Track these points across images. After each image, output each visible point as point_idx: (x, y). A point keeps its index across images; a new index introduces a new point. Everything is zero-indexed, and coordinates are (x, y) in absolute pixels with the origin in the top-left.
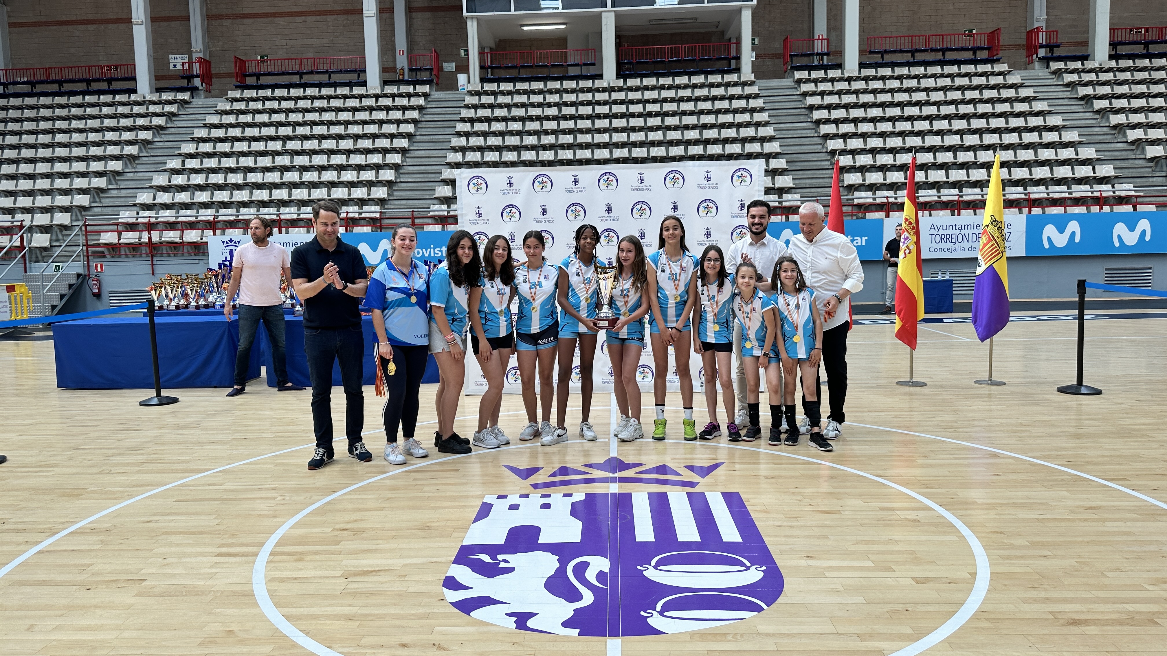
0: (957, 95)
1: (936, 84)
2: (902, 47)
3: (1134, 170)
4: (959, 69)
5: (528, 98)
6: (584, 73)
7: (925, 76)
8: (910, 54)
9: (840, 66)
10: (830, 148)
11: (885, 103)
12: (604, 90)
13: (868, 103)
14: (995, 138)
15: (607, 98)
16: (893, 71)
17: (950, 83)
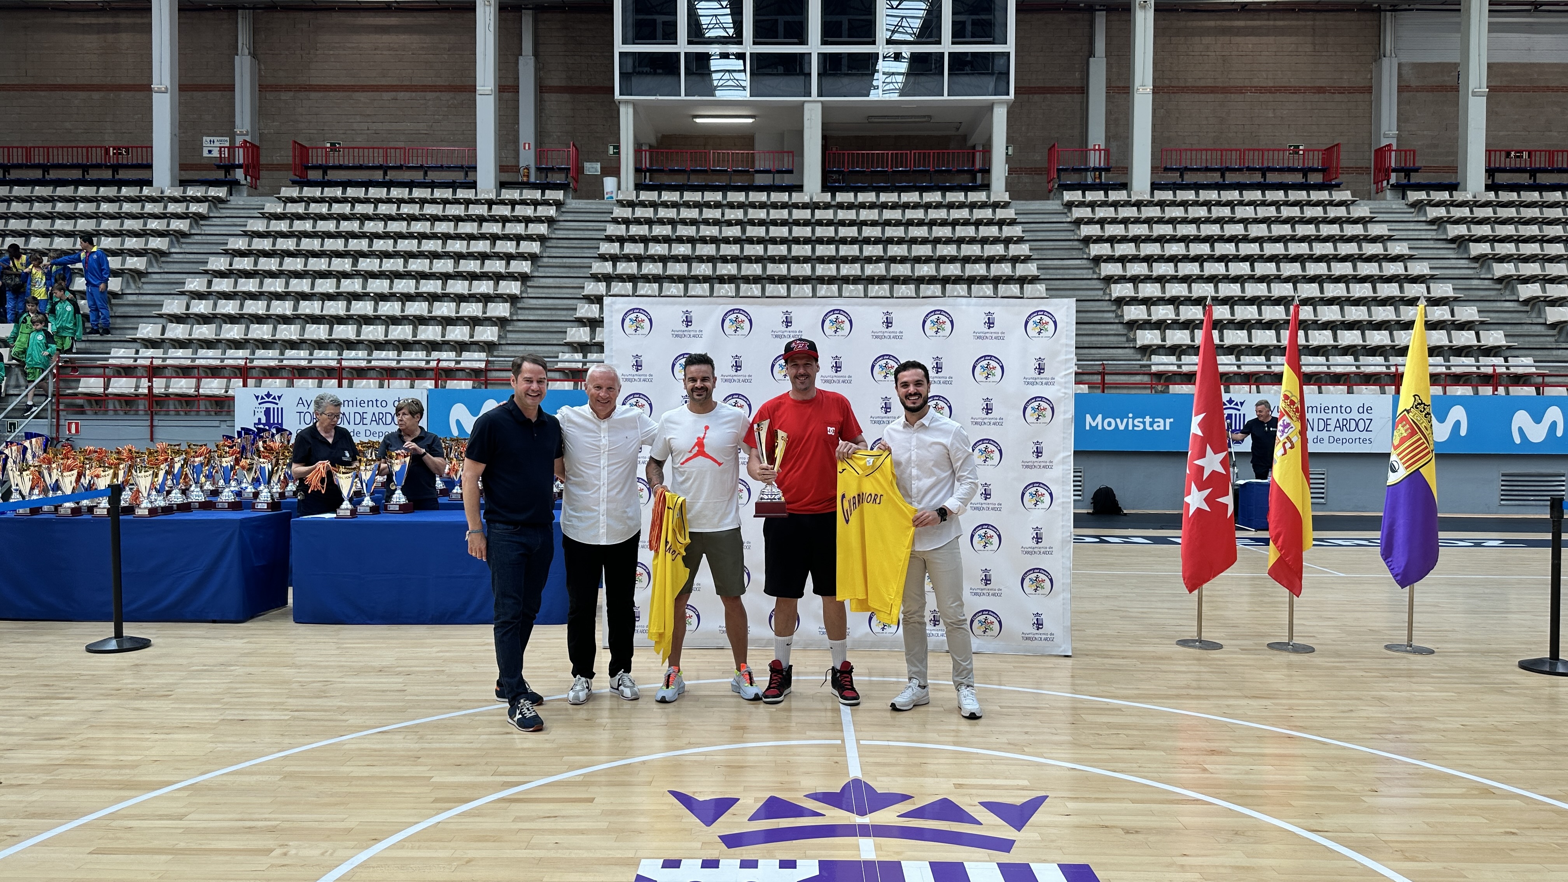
0: (1285, 230)
1: (1256, 214)
2: (1209, 165)
3: (1531, 339)
4: (1286, 195)
5: (701, 212)
6: (777, 182)
7: (1241, 203)
8: (1219, 174)
9: (1124, 186)
10: (1115, 295)
11: (1188, 236)
12: (805, 206)
13: (1165, 236)
14: (1341, 289)
15: (809, 217)
16: (1197, 195)
17: (1275, 214)
